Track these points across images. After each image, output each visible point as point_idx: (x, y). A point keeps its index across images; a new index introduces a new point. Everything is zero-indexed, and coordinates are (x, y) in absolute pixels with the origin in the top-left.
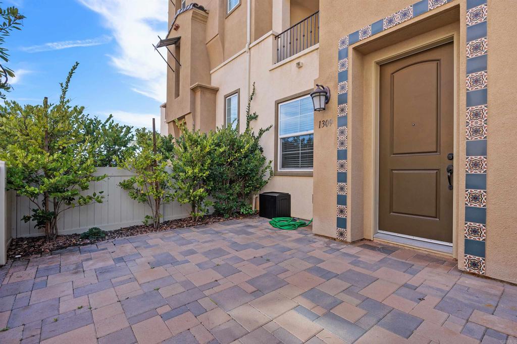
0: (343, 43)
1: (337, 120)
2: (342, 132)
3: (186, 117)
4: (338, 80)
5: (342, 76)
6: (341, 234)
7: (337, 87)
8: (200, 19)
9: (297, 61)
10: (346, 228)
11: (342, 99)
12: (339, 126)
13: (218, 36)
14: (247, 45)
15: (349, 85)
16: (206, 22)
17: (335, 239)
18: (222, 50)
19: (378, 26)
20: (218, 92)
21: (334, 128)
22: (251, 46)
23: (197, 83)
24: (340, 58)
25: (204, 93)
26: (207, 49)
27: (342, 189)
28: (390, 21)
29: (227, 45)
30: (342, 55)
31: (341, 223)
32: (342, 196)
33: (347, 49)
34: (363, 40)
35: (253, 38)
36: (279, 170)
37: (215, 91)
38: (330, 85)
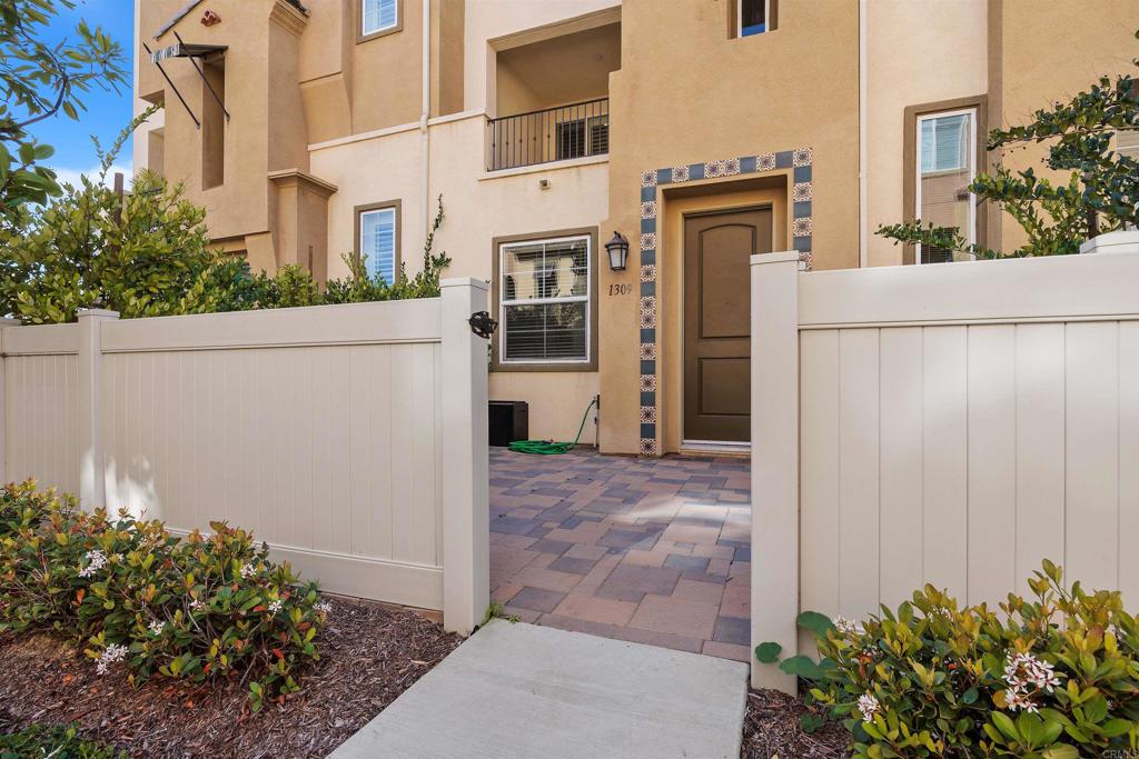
0: (649, 178)
1: (639, 286)
2: (648, 304)
3: (248, 239)
4: (640, 228)
5: (648, 226)
6: (648, 447)
7: (639, 239)
8: (288, 24)
9: (543, 177)
10: (654, 437)
11: (648, 258)
12: (642, 295)
13: (341, 75)
14: (424, 118)
15: (657, 239)
16: (301, 33)
17: (636, 456)
18: (348, 107)
19: (697, 171)
20: (334, 195)
21: (634, 296)
22: (432, 121)
23: (295, 170)
24: (644, 199)
25: (303, 194)
26: (301, 94)
27: (648, 383)
28: (713, 169)
29: (359, 101)
30: (647, 195)
31: (647, 431)
32: (648, 393)
33: (654, 189)
34: (678, 183)
35: (436, 107)
36: (501, 362)
37: (327, 191)
38: (629, 235)
